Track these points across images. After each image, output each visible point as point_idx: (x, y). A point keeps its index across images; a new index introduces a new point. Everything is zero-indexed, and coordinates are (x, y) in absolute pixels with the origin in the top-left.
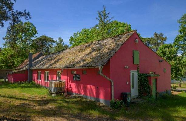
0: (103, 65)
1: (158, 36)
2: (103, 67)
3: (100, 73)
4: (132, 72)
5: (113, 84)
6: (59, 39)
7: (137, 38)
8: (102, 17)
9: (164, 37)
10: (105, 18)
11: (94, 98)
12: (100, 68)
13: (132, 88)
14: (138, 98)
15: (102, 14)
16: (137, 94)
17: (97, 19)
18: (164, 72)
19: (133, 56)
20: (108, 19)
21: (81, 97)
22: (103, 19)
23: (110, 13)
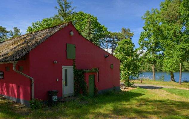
0: (16, 60)
1: (125, 32)
2: (17, 62)
3: (14, 69)
4: (64, 68)
5: (33, 81)
6: (15, 29)
7: (72, 31)
8: (64, 6)
9: (131, 32)
10: (66, 8)
11: (16, 98)
12: (13, 62)
13: (64, 85)
14: (73, 96)
15: (64, 3)
16: (73, 92)
17: (56, 8)
18: (111, 68)
19: (67, 50)
20: (70, 9)
21: (5, 99)
22: (64, 8)
23: (72, 2)
